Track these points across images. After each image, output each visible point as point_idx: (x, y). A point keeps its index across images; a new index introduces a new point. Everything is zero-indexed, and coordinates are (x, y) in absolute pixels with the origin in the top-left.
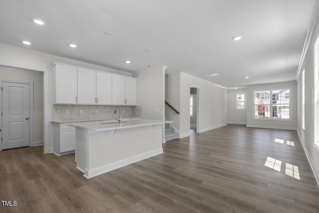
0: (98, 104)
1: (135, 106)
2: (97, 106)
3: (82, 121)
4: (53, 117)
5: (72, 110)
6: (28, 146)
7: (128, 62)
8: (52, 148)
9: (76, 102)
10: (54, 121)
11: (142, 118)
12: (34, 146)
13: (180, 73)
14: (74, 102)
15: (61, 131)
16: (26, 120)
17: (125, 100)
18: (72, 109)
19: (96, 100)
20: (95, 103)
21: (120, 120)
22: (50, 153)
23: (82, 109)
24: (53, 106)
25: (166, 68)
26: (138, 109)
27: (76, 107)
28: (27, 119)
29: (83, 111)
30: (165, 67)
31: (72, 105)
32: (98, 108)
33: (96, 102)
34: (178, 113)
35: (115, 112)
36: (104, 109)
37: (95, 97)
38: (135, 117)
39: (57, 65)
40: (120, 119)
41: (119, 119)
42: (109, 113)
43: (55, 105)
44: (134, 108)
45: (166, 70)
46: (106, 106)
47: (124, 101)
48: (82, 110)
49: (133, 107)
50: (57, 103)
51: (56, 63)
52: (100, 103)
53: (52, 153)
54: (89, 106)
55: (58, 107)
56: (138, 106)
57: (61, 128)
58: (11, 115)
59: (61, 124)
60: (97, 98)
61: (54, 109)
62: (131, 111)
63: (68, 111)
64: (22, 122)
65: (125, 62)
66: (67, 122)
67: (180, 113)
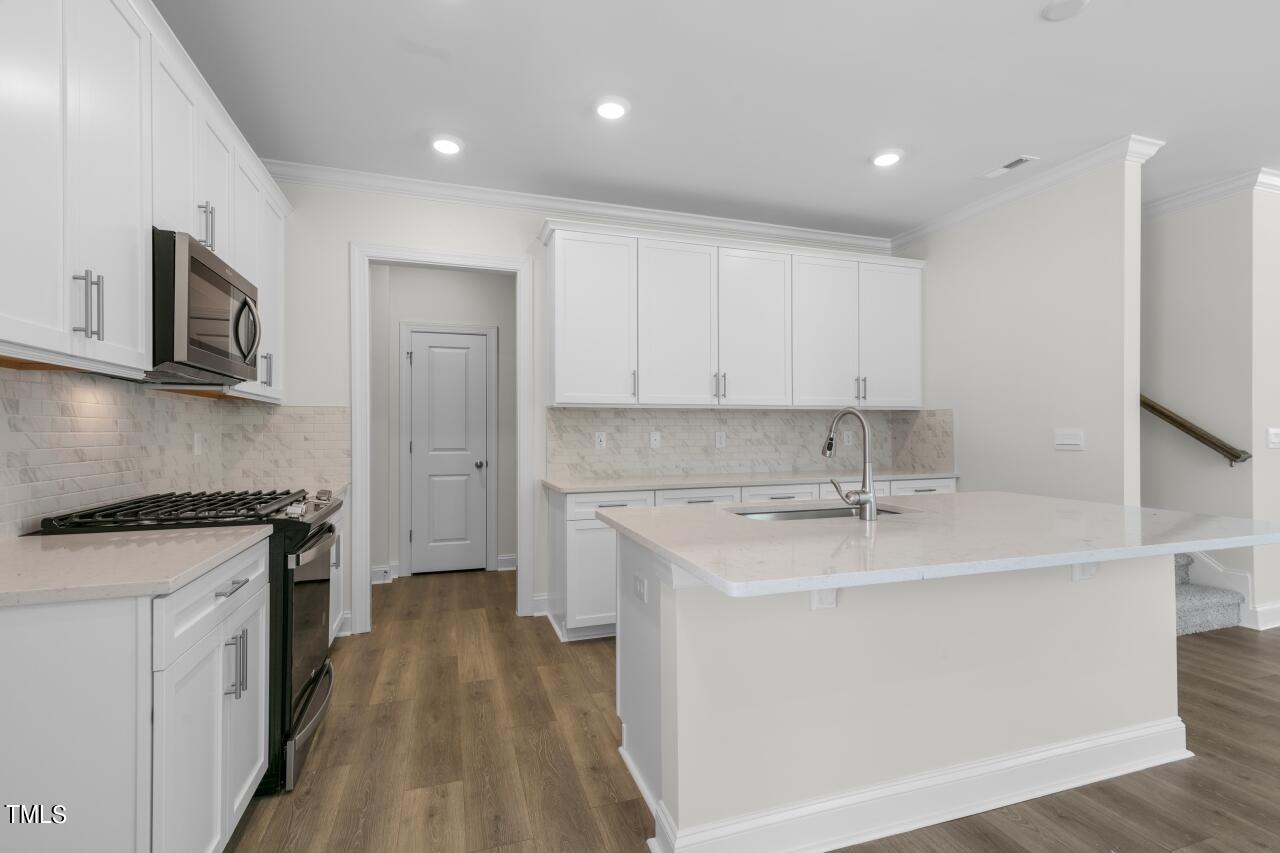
0: (725, 403)
1: (915, 413)
2: (722, 415)
3: (654, 484)
4: (548, 462)
5: (619, 431)
6: (483, 570)
7: (887, 160)
8: (544, 596)
9: (634, 394)
10: (550, 481)
11: (957, 478)
12: (499, 570)
13: (1256, 181)
14: (620, 397)
15: (570, 526)
16: (475, 468)
17: (858, 380)
18: (618, 429)
19: (719, 381)
20: (715, 401)
21: (863, 497)
22: (536, 614)
23: (660, 430)
24: (549, 416)
25: (1152, 151)
26: (929, 428)
27: (634, 419)
28: (479, 466)
29: (662, 437)
30: (1142, 148)
31: (619, 412)
32: (724, 422)
33: (717, 395)
34: (1234, 455)
35: (830, 447)
36: (756, 430)
37: (715, 371)
38: (913, 469)
39: (559, 235)
40: (864, 492)
41: (858, 493)
42: (776, 450)
43: (552, 410)
44: (905, 421)
45: (1146, 168)
46: (764, 413)
47: (853, 384)
48: (658, 433)
49: (900, 420)
50: (558, 400)
51: (552, 227)
52: (735, 398)
53: (546, 617)
54: (686, 413)
55: (566, 417)
56: (932, 414)
57: (570, 515)
58: (435, 450)
59: (569, 498)
60: (721, 374)
61: (553, 427)
62: (886, 439)
63: (602, 438)
64: (464, 478)
65: (869, 161)
66: (599, 486)
67: (1253, 455)
